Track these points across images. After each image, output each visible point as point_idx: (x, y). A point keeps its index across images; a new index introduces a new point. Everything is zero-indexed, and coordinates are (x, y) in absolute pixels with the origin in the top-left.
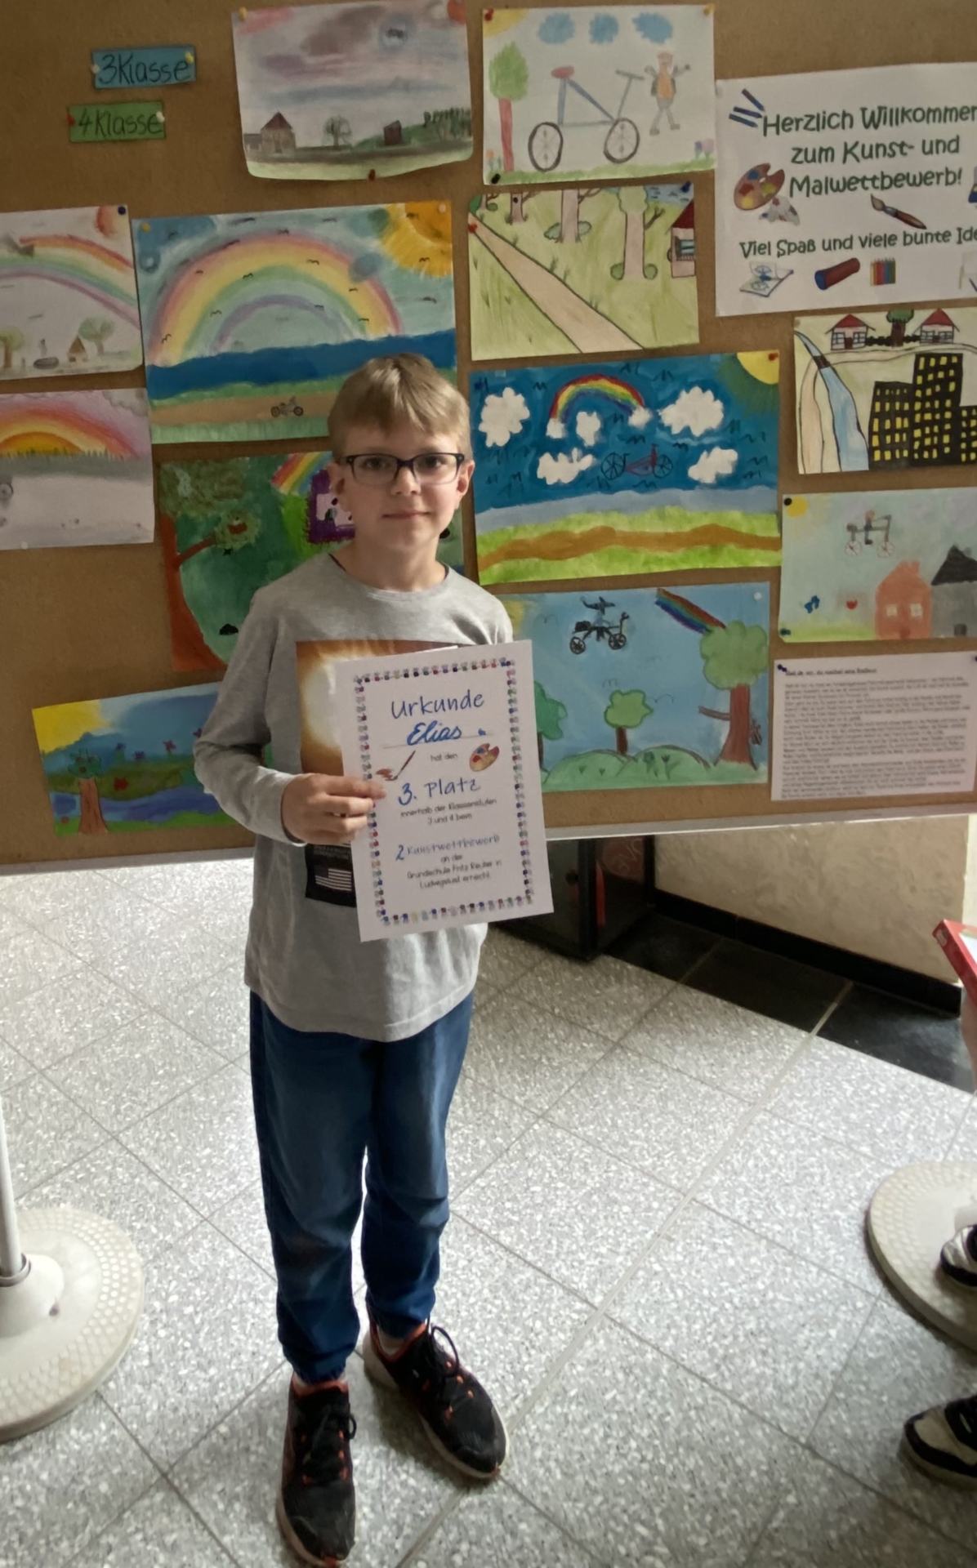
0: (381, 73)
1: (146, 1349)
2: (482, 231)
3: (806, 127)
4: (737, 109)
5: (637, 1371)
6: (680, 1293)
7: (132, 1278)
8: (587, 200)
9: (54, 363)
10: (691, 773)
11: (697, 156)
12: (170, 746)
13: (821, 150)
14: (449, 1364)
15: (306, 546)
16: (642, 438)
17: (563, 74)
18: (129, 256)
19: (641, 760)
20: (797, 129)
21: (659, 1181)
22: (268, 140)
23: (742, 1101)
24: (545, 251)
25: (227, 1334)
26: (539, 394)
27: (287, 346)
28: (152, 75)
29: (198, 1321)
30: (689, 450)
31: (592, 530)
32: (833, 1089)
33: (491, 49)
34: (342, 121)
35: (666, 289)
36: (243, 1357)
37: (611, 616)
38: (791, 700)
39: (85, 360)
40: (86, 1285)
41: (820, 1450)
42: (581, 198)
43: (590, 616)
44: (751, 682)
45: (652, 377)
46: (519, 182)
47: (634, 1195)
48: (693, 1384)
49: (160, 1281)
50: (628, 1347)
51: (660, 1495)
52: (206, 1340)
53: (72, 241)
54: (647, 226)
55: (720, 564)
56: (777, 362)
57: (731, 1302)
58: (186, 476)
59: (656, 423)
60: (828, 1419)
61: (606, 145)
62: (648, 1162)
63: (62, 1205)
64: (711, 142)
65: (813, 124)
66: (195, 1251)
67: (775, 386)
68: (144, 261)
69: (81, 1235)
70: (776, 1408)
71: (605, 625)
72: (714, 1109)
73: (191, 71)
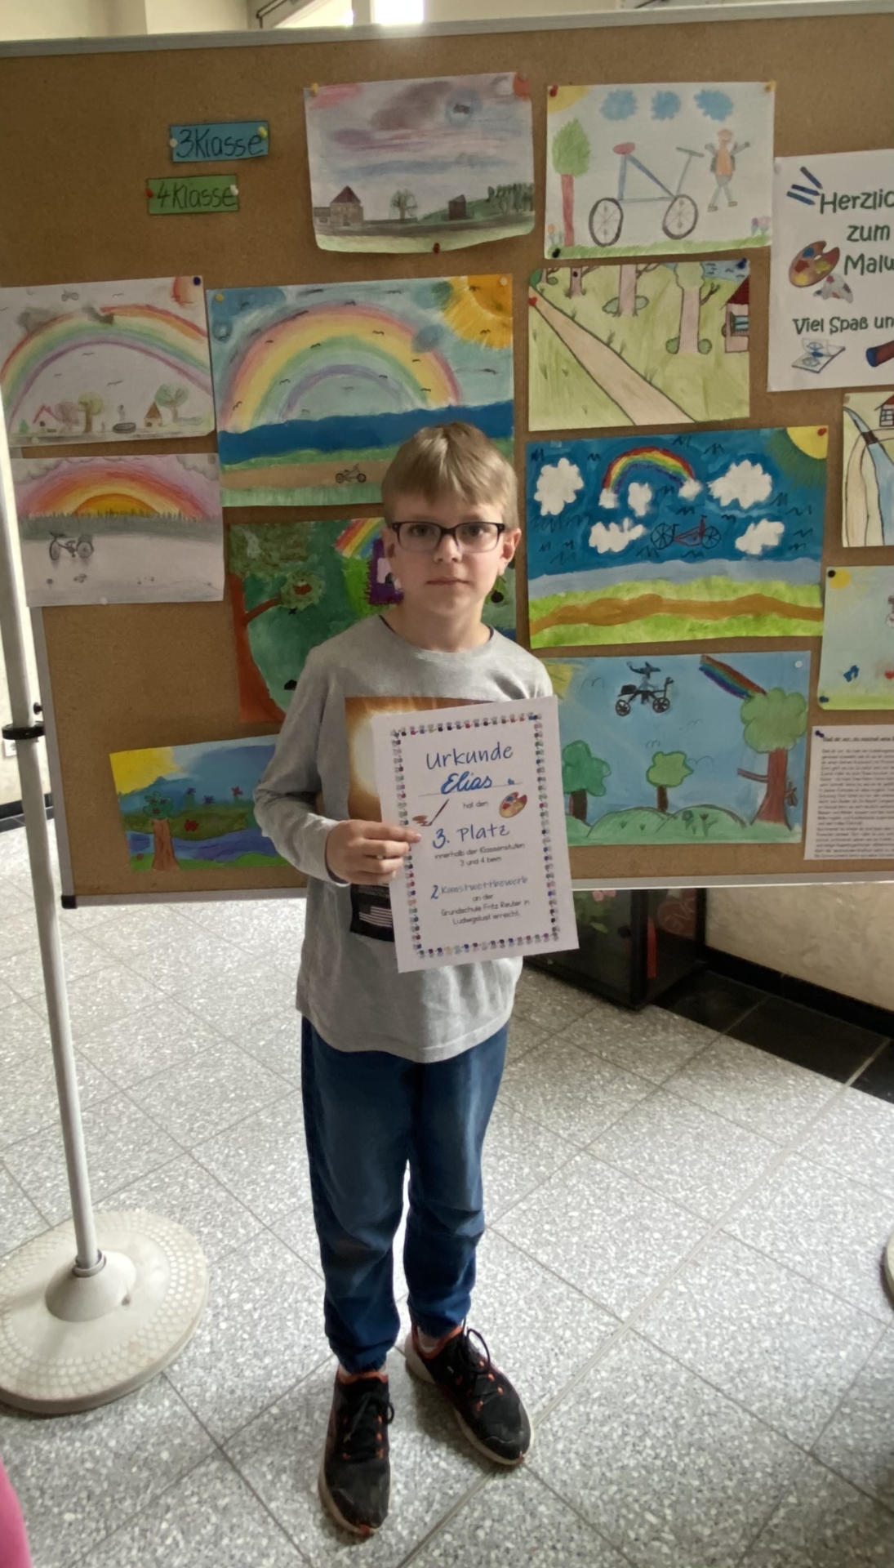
0: (447, 148)
1: (208, 1338)
2: (542, 304)
3: (862, 205)
4: (795, 187)
5: (657, 1379)
6: (702, 1312)
7: (198, 1277)
8: (644, 274)
9: (131, 428)
10: (727, 831)
11: (754, 231)
12: (237, 792)
13: (877, 228)
14: (482, 1364)
15: (367, 608)
16: (692, 509)
17: (624, 150)
18: (203, 326)
19: (680, 817)
20: (854, 207)
21: (691, 1213)
22: (337, 214)
23: (774, 1143)
24: (602, 323)
25: (281, 1329)
26: (592, 465)
27: (352, 414)
28: (228, 150)
29: (256, 1316)
30: (737, 522)
31: (642, 597)
32: (863, 1136)
33: (555, 124)
34: (408, 196)
35: (719, 363)
36: (295, 1350)
37: (657, 681)
38: (827, 765)
39: (160, 425)
40: (156, 1278)
41: (823, 1457)
42: (639, 273)
43: (636, 681)
44: (790, 746)
45: (703, 450)
46: (579, 257)
47: (665, 1223)
48: (708, 1394)
49: (223, 1280)
50: (650, 1357)
51: (670, 1489)
52: (262, 1333)
53: (149, 310)
54: (703, 302)
55: (762, 633)
56: (826, 436)
57: (749, 1322)
58: (254, 538)
59: (706, 496)
60: (831, 1431)
61: (664, 221)
62: (681, 1195)
63: (137, 1210)
64: (767, 219)
65: (870, 202)
66: (256, 1255)
67: (823, 460)
68: (217, 332)
69: (153, 1236)
70: (783, 1418)
71: (651, 689)
72: (747, 1149)
73: (264, 146)
